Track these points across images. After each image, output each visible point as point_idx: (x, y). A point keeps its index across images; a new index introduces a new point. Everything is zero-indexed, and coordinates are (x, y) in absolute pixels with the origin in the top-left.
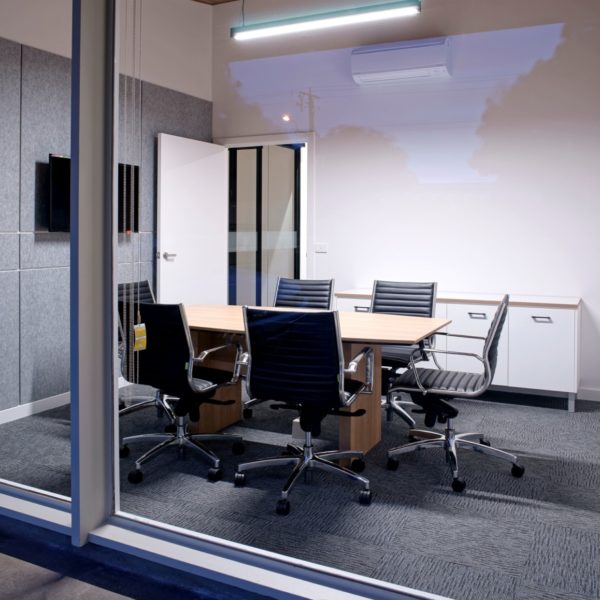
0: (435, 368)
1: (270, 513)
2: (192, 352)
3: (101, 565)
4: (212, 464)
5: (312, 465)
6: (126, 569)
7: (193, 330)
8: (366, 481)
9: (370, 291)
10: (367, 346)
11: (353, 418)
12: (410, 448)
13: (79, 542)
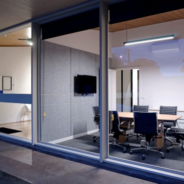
0: (178, 128)
1: (141, 159)
2: (119, 122)
3: (106, 167)
4: (124, 149)
5: (149, 150)
6: (112, 168)
7: (120, 117)
8: (163, 153)
9: (159, 109)
10: (162, 121)
11: (158, 139)
12: (171, 147)
13: (101, 161)
